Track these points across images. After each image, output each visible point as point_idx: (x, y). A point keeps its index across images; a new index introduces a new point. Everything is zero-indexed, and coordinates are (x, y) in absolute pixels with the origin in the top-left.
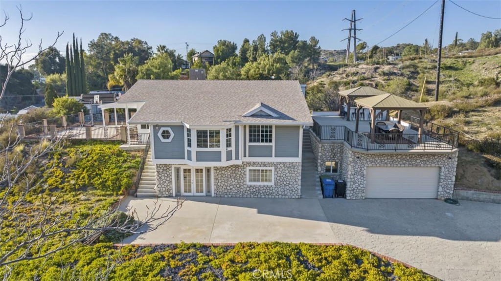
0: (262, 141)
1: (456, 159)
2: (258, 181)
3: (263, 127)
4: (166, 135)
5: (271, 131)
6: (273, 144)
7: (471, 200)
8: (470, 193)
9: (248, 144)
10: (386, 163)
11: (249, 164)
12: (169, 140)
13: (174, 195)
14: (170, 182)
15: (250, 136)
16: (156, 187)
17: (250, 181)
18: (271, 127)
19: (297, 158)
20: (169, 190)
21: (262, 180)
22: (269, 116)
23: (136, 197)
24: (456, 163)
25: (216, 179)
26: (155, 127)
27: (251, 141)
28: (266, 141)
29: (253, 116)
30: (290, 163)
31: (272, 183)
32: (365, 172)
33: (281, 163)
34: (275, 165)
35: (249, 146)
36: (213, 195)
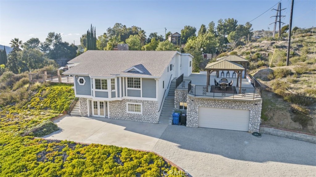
0: (135, 87)
1: (261, 106)
2: (133, 111)
3: (135, 78)
4: (81, 81)
5: (140, 81)
6: (141, 89)
7: (272, 135)
8: (271, 130)
9: (127, 88)
10: (211, 105)
11: (128, 100)
12: (83, 84)
13: (89, 116)
14: (87, 108)
15: (128, 84)
16: (79, 111)
17: (129, 110)
18: (139, 79)
19: (155, 99)
20: (86, 113)
21: (136, 111)
22: (138, 72)
23: (70, 115)
24: (261, 108)
25: (110, 108)
26: (76, 76)
27: (128, 87)
28: (137, 87)
29: (129, 72)
30: (151, 101)
31: (141, 113)
32: (197, 110)
33: (146, 101)
34: (143, 102)
35: (128, 90)
36: (109, 117)
